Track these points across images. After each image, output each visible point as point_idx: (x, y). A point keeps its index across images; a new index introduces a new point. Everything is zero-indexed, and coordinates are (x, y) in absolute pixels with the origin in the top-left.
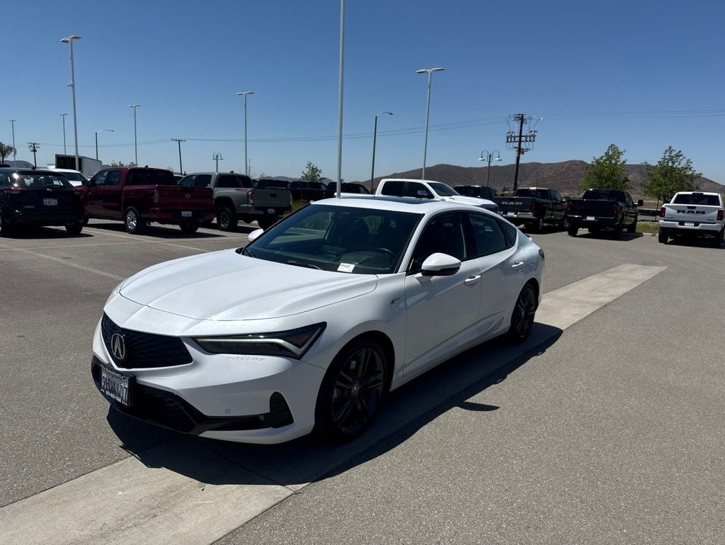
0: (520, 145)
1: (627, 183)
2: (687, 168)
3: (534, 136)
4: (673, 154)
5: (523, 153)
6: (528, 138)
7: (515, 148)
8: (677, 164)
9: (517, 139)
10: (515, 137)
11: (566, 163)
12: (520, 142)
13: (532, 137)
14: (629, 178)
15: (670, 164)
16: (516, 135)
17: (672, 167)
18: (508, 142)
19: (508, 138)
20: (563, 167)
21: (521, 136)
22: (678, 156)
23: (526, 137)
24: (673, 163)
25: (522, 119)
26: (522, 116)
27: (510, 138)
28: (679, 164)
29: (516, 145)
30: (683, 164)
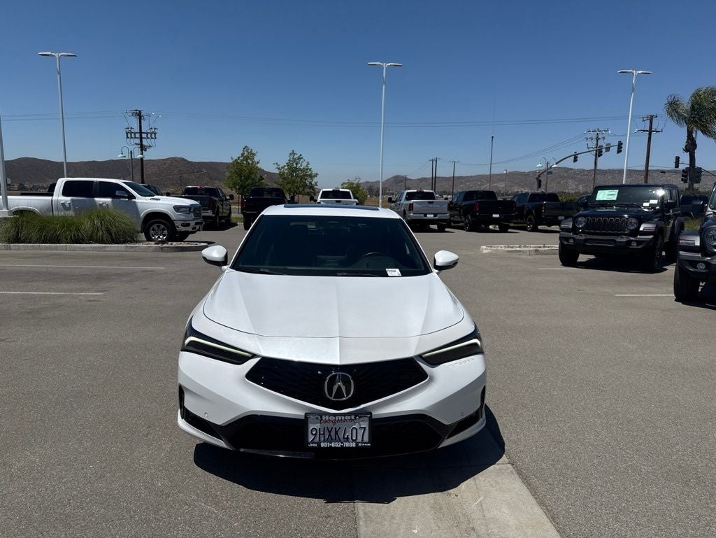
0: (141, 141)
1: (263, 181)
2: (307, 169)
3: (155, 134)
4: (296, 156)
5: (145, 150)
6: (149, 135)
7: (136, 144)
8: (299, 165)
9: (138, 135)
10: (135, 133)
11: (167, 159)
12: (141, 138)
13: (153, 134)
14: (264, 177)
15: (295, 165)
16: (136, 131)
17: (296, 168)
18: (128, 138)
19: (127, 133)
20: (165, 164)
21: (141, 133)
22: (299, 158)
23: (147, 133)
24: (297, 164)
25: (139, 115)
26: (140, 111)
27: (129, 134)
28: (301, 165)
29: (138, 141)
30: (304, 164)
